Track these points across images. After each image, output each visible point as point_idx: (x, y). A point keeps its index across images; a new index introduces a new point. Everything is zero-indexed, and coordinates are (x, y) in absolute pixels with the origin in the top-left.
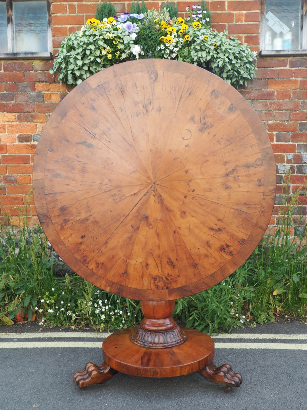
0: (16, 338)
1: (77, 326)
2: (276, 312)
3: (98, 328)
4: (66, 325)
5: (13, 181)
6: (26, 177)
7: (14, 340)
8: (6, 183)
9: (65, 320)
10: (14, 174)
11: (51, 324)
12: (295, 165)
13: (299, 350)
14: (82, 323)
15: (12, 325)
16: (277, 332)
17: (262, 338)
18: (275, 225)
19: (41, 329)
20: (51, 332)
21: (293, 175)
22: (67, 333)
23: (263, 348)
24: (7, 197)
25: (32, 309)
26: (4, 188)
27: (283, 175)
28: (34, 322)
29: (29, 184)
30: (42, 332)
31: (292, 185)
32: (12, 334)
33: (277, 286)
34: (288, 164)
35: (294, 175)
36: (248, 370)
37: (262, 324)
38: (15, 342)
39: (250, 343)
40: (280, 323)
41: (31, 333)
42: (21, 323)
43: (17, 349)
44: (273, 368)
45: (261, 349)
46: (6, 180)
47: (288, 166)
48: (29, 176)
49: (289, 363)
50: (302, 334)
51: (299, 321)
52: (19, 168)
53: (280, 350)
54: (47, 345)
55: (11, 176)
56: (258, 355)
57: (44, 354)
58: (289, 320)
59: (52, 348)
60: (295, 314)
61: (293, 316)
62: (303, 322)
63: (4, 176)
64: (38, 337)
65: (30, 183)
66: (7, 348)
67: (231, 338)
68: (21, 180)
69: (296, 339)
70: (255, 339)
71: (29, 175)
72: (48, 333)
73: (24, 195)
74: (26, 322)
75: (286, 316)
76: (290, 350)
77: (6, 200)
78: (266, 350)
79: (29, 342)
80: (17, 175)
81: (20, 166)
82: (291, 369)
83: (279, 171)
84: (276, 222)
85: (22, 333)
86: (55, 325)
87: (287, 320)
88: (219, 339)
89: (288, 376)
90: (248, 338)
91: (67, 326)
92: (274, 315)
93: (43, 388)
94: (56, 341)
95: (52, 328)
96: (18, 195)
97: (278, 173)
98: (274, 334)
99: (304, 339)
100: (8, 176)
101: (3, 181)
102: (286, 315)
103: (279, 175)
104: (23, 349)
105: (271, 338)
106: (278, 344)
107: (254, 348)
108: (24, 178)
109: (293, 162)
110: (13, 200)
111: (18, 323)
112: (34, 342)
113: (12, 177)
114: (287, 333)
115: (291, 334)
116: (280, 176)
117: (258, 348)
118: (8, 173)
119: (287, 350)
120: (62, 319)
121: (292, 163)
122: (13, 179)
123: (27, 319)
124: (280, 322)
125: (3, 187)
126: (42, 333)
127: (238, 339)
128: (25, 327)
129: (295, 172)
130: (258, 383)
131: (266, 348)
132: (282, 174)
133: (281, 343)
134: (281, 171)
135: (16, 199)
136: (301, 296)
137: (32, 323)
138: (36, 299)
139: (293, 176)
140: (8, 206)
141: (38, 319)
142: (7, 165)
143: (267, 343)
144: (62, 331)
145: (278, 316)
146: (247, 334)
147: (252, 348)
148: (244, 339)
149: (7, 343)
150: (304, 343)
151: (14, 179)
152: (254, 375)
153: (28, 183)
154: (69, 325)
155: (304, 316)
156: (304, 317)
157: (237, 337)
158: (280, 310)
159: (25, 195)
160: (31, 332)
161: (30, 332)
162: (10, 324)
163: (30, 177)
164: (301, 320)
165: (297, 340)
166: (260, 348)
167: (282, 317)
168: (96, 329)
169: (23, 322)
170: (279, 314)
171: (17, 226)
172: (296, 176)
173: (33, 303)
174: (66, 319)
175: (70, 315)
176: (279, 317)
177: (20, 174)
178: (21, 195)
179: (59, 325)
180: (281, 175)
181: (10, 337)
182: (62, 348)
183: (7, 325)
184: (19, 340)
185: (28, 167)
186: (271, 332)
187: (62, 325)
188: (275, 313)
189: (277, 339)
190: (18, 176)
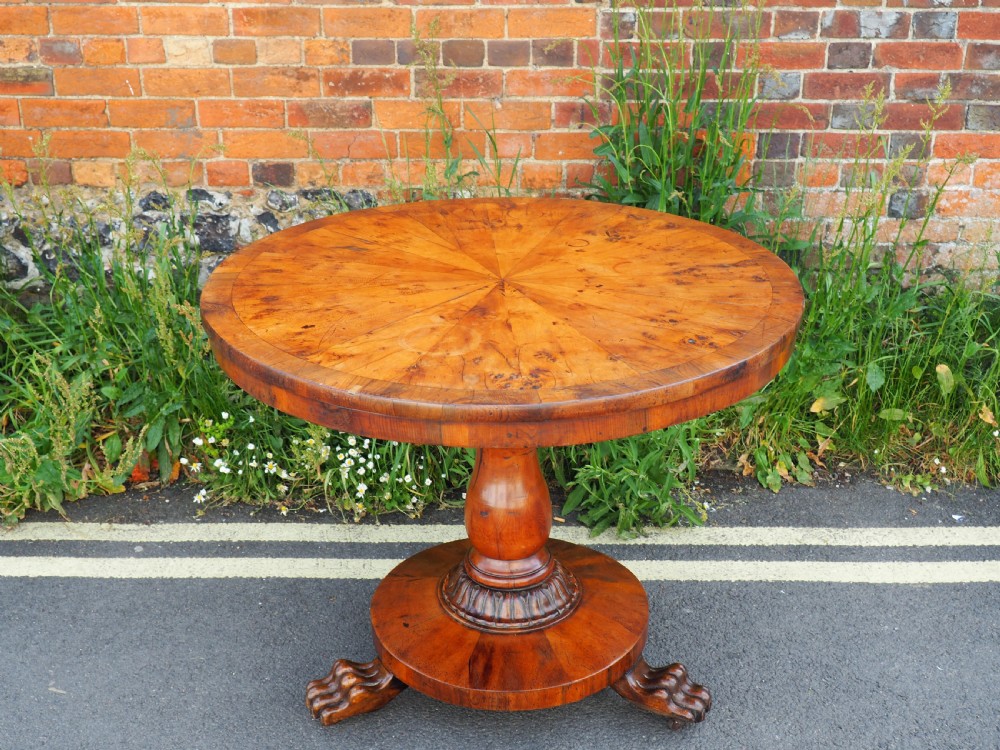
0: (140, 544)
1: (293, 499)
2: (816, 453)
3: (348, 508)
4: (264, 497)
5: (69, 55)
6: (109, 44)
7: (138, 549)
8: (50, 60)
9: (260, 484)
10: (71, 33)
11: (225, 493)
12: (912, 11)
13: (860, 584)
14: (305, 490)
15: (122, 494)
16: (812, 522)
17: (771, 544)
18: (837, 186)
19: (200, 513)
20: (227, 522)
21: (902, 41)
22: (269, 524)
23: (770, 580)
24: (59, 105)
25: (169, 451)
26: (47, 76)
27: (874, 42)
28: (178, 481)
29: (118, 66)
30: (203, 522)
31: (895, 71)
32: (126, 526)
33: (822, 390)
34: (891, 10)
35: (906, 41)
36: (730, 656)
37: (777, 491)
38: (138, 556)
39: (740, 562)
40: (823, 485)
41: (176, 524)
42: (143, 486)
43: (148, 583)
44: (789, 648)
45: (767, 582)
46: (50, 52)
47: (889, 14)
48: (119, 40)
49: (830, 631)
50: (875, 527)
51: (873, 477)
52: (84, 16)
53: (813, 583)
54: (222, 570)
55: (63, 41)
56: (756, 602)
57: (219, 601)
58: (847, 474)
59: (237, 580)
60: (865, 459)
61: (858, 464)
62: (884, 482)
63: (41, 41)
64: (195, 540)
65: (123, 62)
66: (121, 580)
67: (693, 543)
68: (94, 54)
69: (857, 544)
70: (752, 547)
71: (116, 37)
72: (220, 524)
73: (107, 98)
74: (156, 483)
75: (842, 464)
76: (839, 583)
77: (56, 111)
78: (779, 584)
79: (177, 559)
80: (81, 37)
81: (87, 10)
82: (832, 650)
83: (862, 29)
84: (839, 179)
85: (152, 522)
86: (234, 497)
87: (842, 477)
88: (662, 547)
89: (823, 676)
90: (736, 542)
91: (267, 500)
92: (812, 461)
93: (234, 716)
94: (243, 556)
95: (228, 507)
96: (89, 97)
97: (859, 37)
98: (804, 526)
99: (877, 544)
100: (55, 42)
101: (41, 54)
102: (840, 461)
103: (862, 41)
104: (164, 582)
105: (795, 543)
106: (810, 563)
107: (747, 579)
108: (104, 47)
109: (905, 4)
110: (79, 113)
111: (137, 487)
112: (189, 559)
113: (68, 44)
114: (839, 522)
115: (847, 527)
116: (864, 44)
117: (758, 579)
118: (52, 30)
119: (830, 584)
120: (253, 482)
121: (902, 5)
122: (69, 48)
123: (159, 474)
124: (823, 482)
125: (42, 73)
126: (205, 525)
127: (710, 546)
128: (158, 500)
129: (910, 33)
130: (749, 697)
131: (778, 579)
132: (869, 38)
133: (817, 560)
134: (869, 31)
135: (85, 108)
136: (884, 414)
137: (171, 485)
138: (177, 427)
139: (903, 44)
140: (63, 129)
141: (186, 473)
142: (47, 5)
143: (781, 560)
144: (254, 520)
145: (820, 464)
146: (735, 529)
147: (743, 579)
148: (726, 546)
149: (118, 560)
150: (876, 560)
151: (72, 50)
152: (742, 672)
153: (116, 63)
154: (271, 498)
155: (886, 466)
156: (887, 469)
157: (709, 538)
158: (828, 448)
159: (109, 97)
160: (176, 520)
161: (174, 522)
162: (115, 490)
163: (120, 44)
164: (878, 476)
165: (861, 547)
166: (763, 579)
167: (829, 467)
168: (345, 511)
169: (149, 484)
170: (822, 460)
171: (97, 187)
172: (911, 45)
173: (171, 439)
174: (264, 483)
175: (272, 472)
176: (822, 467)
177: (89, 36)
178: (100, 97)
179: (247, 499)
180: (867, 41)
181: (124, 539)
182: (261, 579)
183: (107, 493)
184: (151, 550)
185: (112, 13)
186: (797, 522)
187: (254, 497)
188: (813, 455)
189: (810, 546)
190: (85, 41)
